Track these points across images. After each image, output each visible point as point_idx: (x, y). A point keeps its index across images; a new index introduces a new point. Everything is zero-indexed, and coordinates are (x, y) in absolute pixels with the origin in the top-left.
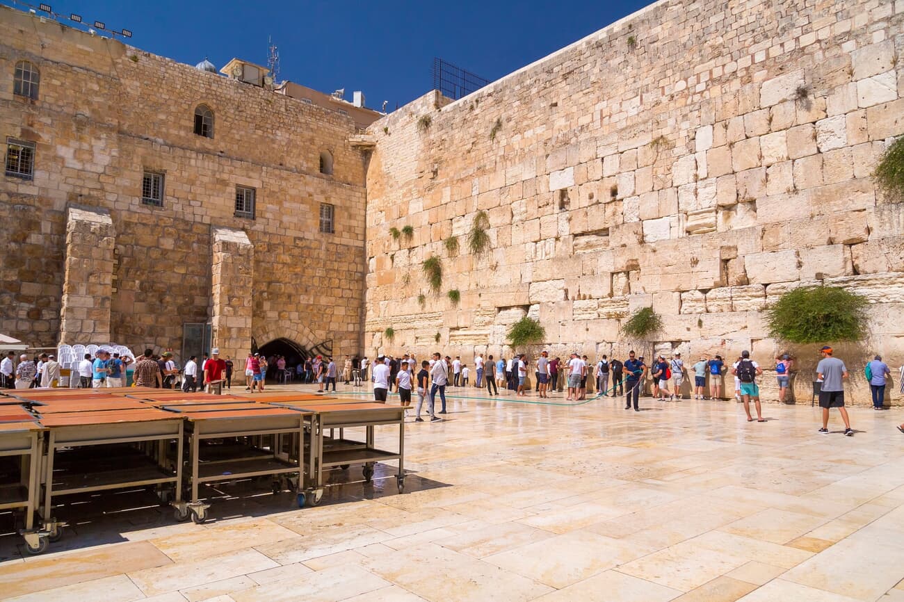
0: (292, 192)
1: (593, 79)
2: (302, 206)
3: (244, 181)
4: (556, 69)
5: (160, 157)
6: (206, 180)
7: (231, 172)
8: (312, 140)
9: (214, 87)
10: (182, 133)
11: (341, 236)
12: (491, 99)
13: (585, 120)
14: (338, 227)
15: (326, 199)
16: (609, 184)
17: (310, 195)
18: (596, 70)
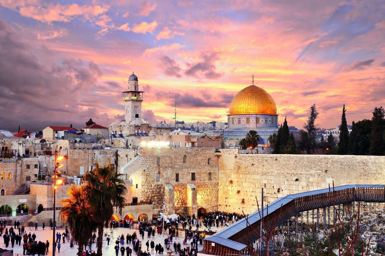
0: (203, 172)
1: (270, 164)
2: (205, 175)
3: (193, 172)
4: (264, 158)
5: (178, 170)
6: (186, 173)
7: (190, 170)
8: (206, 157)
9: (186, 150)
10: (181, 163)
11: (213, 180)
12: (251, 158)
13: (269, 171)
14: (212, 178)
15: (210, 171)
16: (272, 185)
17: (206, 171)
18: (271, 162)
